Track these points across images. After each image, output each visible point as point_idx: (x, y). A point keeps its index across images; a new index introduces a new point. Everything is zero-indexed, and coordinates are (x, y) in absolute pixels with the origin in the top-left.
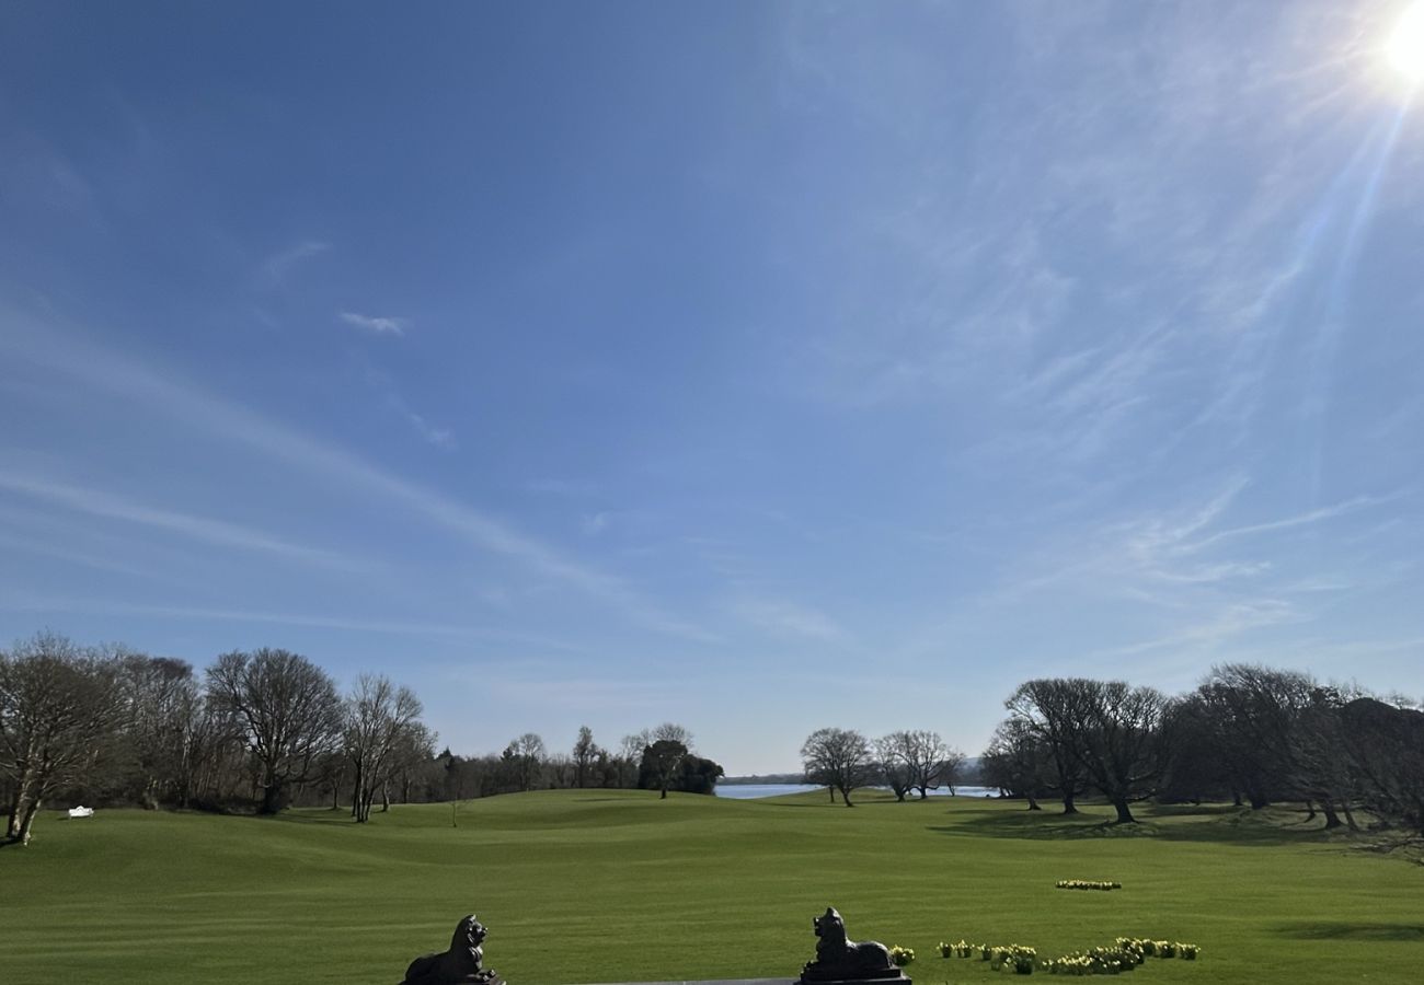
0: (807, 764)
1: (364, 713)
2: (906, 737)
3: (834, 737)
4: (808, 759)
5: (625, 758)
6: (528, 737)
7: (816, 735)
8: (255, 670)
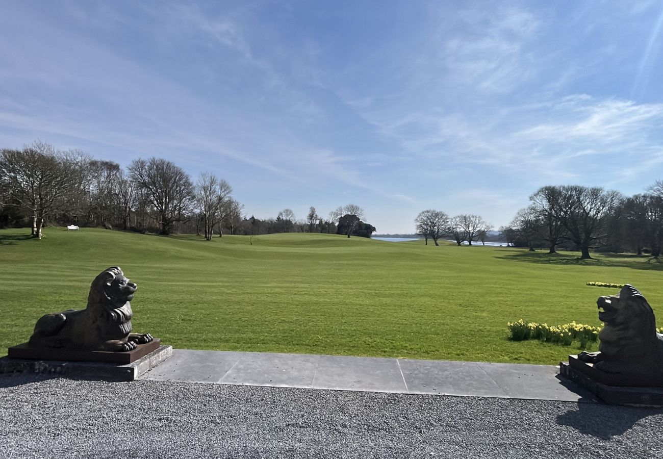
0: (418, 226)
1: (205, 192)
2: (465, 217)
3: (432, 214)
4: (418, 224)
5: (331, 222)
6: (287, 210)
7: (423, 213)
8: (150, 168)
